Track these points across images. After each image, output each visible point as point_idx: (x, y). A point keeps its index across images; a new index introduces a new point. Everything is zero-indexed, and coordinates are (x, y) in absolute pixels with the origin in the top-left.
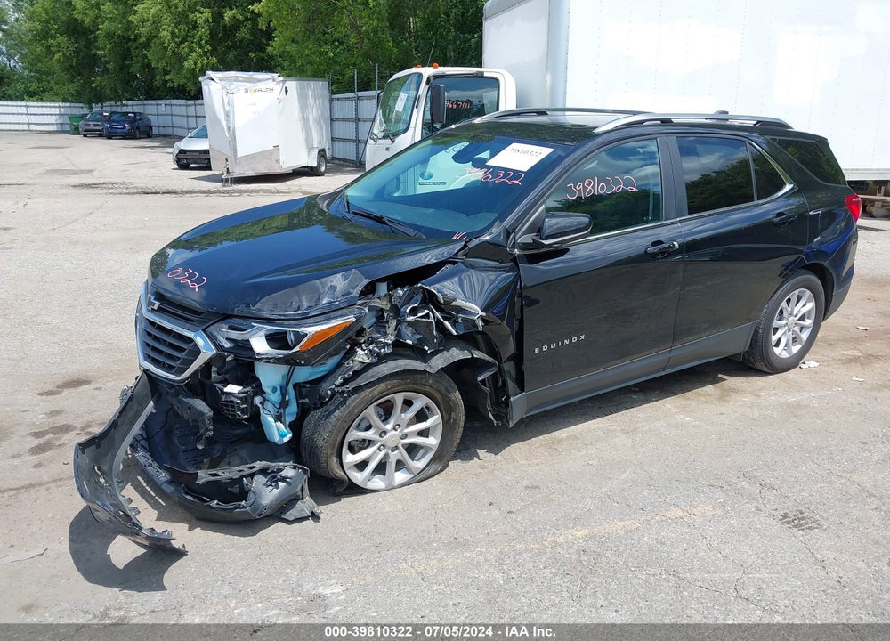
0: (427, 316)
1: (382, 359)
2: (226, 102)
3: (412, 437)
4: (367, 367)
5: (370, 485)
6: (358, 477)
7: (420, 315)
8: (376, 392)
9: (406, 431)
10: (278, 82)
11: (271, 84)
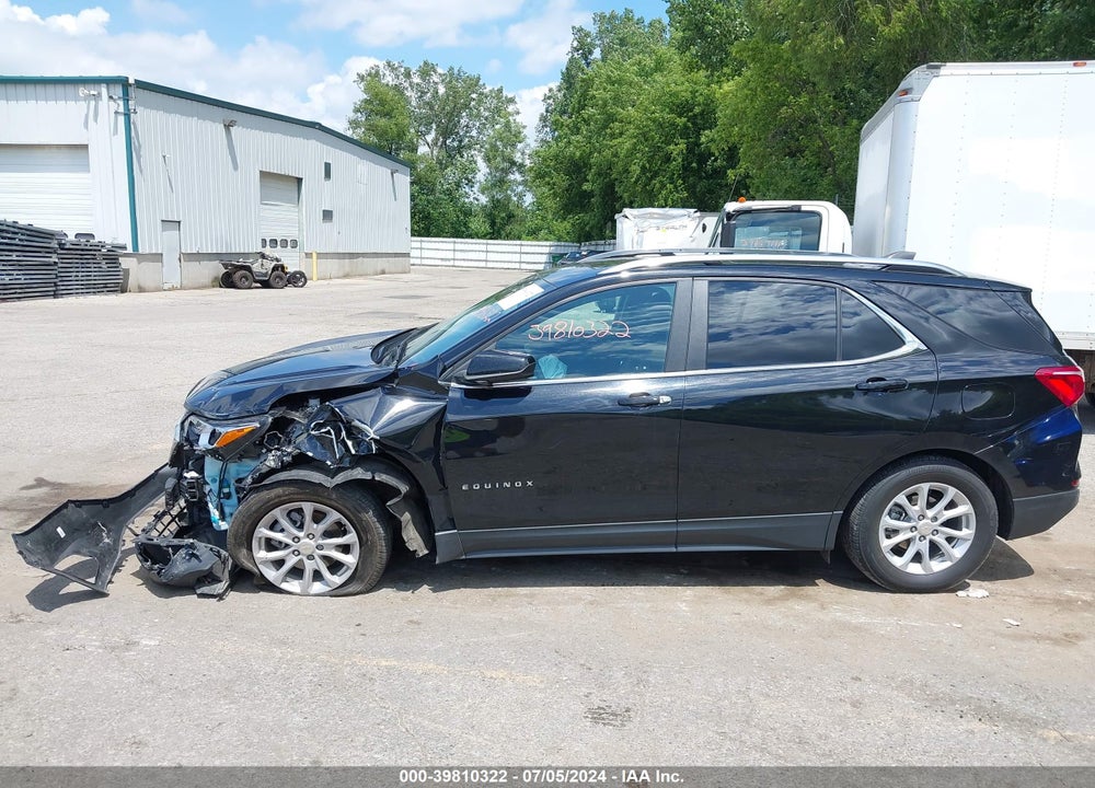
0: (329, 432)
1: (285, 467)
2: (635, 241)
3: (330, 549)
4: (273, 471)
5: (284, 586)
6: (271, 574)
7: (323, 430)
8: (273, 495)
9: (321, 542)
10: (694, 219)
11: (686, 221)
